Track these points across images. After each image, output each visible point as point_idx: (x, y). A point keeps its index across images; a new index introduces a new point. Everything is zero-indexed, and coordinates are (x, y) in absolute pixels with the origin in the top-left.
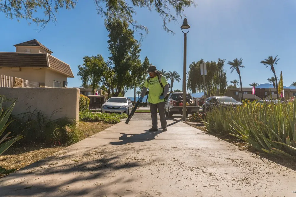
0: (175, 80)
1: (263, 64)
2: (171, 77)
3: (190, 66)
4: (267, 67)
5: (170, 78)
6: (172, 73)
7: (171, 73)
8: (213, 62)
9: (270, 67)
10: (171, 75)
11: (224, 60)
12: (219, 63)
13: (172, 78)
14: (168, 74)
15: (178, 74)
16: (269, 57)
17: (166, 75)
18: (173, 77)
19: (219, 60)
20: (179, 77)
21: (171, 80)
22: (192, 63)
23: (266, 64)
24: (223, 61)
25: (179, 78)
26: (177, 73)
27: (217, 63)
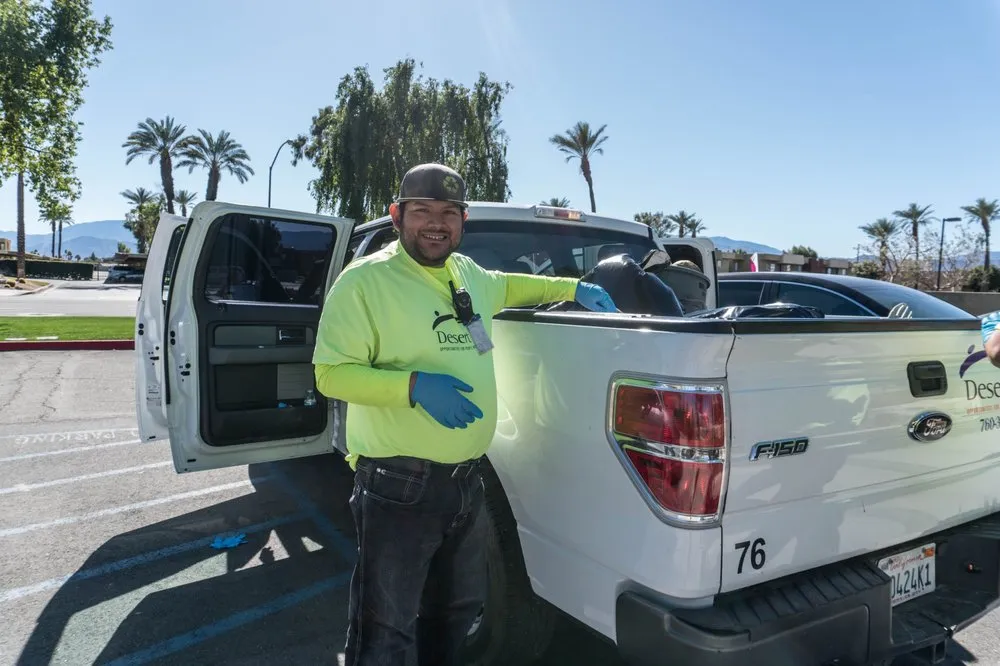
0: (224, 173)
1: (556, 147)
2: (209, 158)
3: (342, 86)
4: (568, 159)
5: (201, 157)
6: (215, 139)
7: (209, 140)
8: (454, 89)
9: (577, 161)
10: (208, 147)
11: (503, 87)
12: (481, 95)
13: (214, 163)
14: (197, 141)
15: (240, 146)
16: (579, 125)
17: (185, 145)
18: (219, 158)
19: (483, 82)
20: (245, 162)
21: (207, 170)
22: (352, 74)
23: (568, 149)
24: (498, 89)
25: (242, 165)
26: (237, 142)
27: (471, 96)
